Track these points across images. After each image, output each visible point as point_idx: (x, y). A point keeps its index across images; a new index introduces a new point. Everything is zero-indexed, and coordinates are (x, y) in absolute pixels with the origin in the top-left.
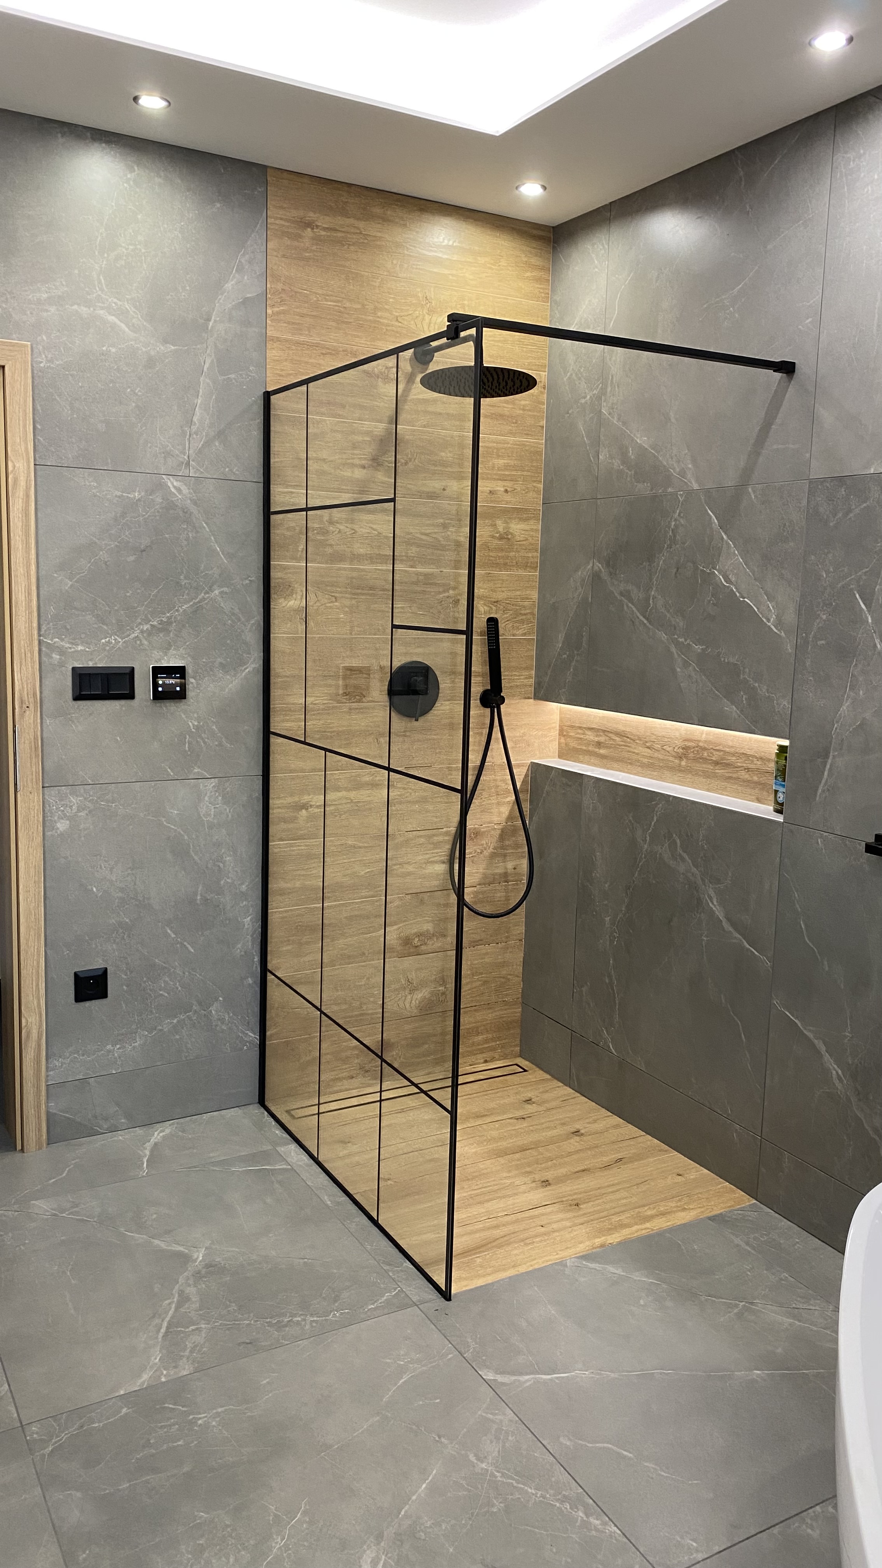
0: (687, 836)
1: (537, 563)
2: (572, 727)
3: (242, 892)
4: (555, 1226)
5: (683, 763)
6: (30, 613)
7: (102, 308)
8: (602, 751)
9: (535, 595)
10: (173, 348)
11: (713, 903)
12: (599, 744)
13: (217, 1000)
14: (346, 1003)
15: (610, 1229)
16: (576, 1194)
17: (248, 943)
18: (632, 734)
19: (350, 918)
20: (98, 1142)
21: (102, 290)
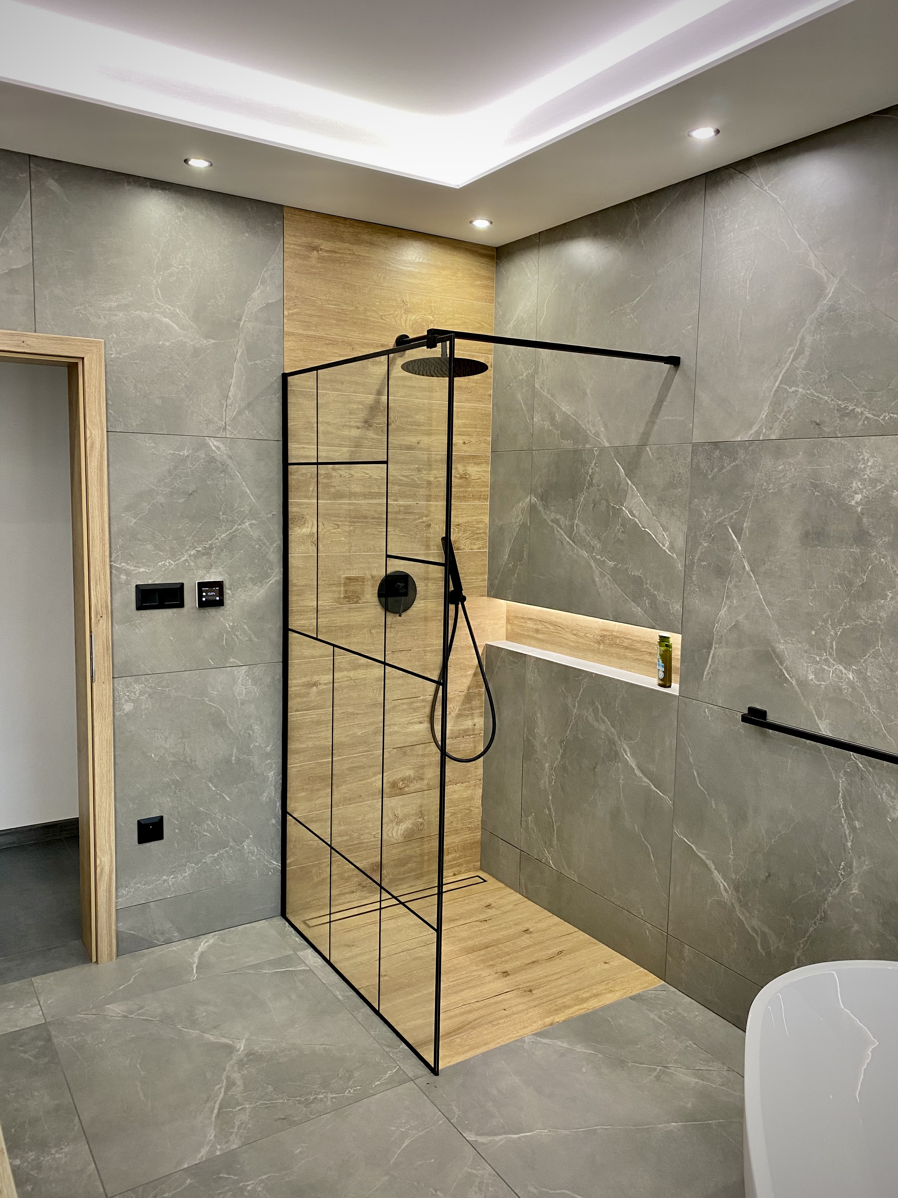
0: (606, 703)
1: (488, 495)
2: (516, 617)
3: (267, 752)
4: (514, 1009)
5: (601, 647)
6: (104, 545)
7: (159, 313)
8: (540, 636)
9: (486, 519)
10: (213, 341)
11: (627, 755)
12: (537, 631)
13: (248, 837)
14: (347, 835)
15: (557, 1010)
16: (529, 982)
17: (272, 792)
18: (562, 624)
19: (350, 769)
20: (157, 951)
21: (159, 299)
